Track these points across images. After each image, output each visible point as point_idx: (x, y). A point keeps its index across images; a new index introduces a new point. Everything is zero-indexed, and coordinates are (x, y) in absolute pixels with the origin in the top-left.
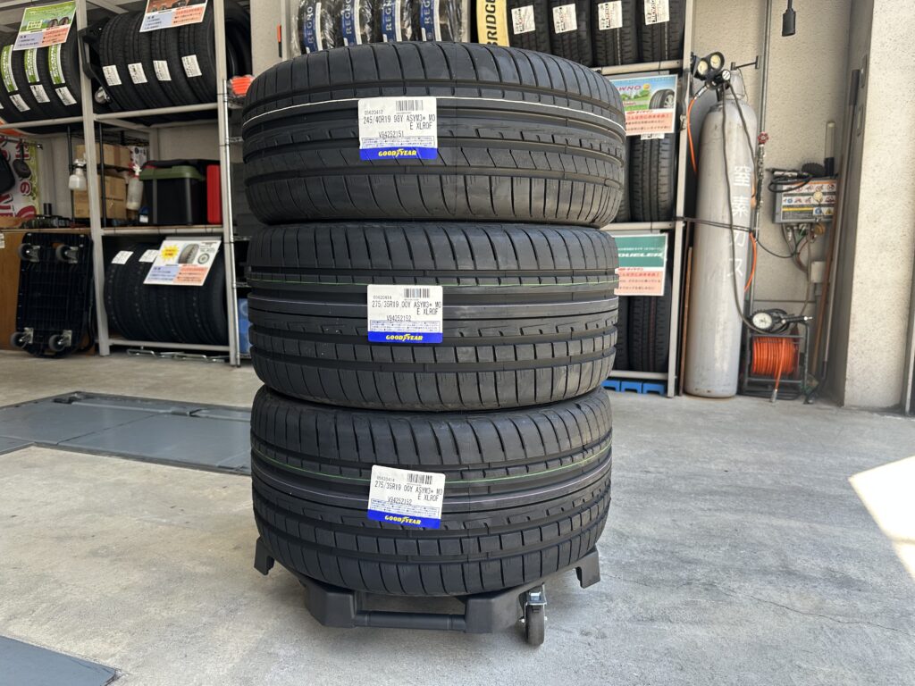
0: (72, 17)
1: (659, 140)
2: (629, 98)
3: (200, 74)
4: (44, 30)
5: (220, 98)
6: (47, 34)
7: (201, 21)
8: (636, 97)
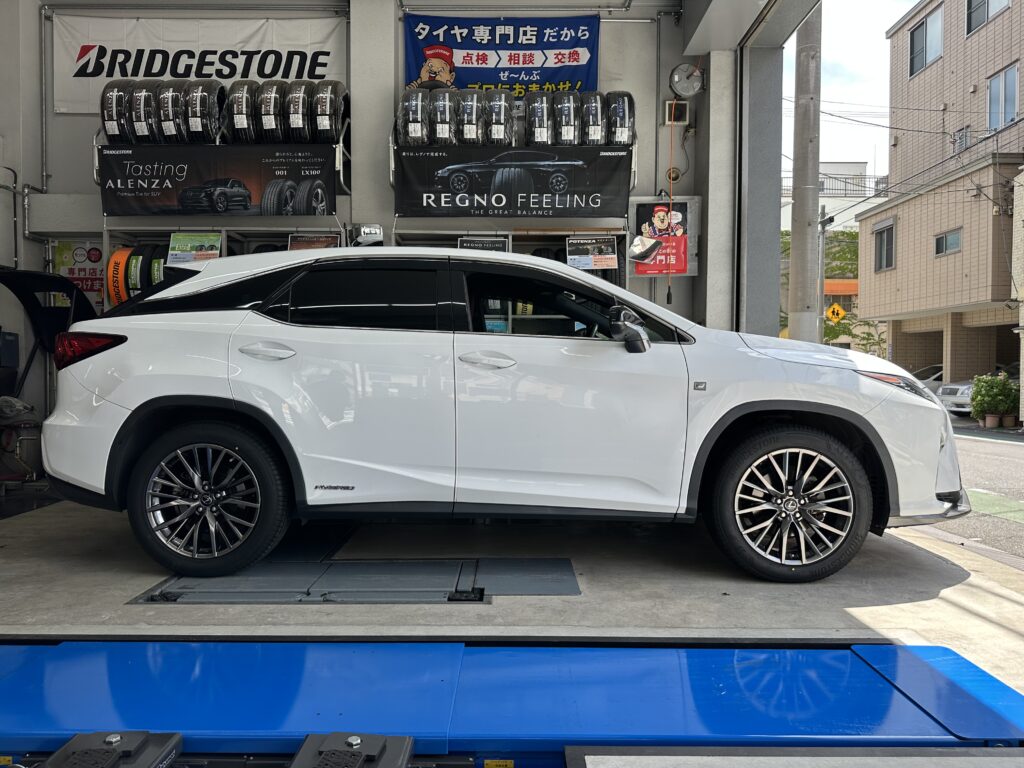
4: (194, 252)
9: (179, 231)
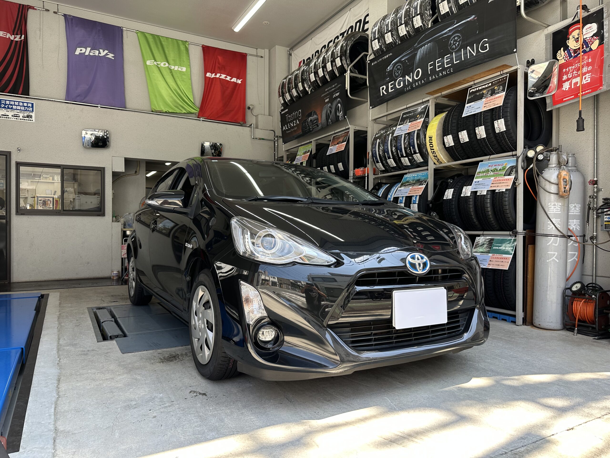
0: (310, 150)
1: (503, 192)
2: (497, 171)
3: (343, 169)
4: (303, 155)
5: (350, 178)
6: (303, 157)
7: (343, 149)
8: (500, 170)
9: (301, 145)
